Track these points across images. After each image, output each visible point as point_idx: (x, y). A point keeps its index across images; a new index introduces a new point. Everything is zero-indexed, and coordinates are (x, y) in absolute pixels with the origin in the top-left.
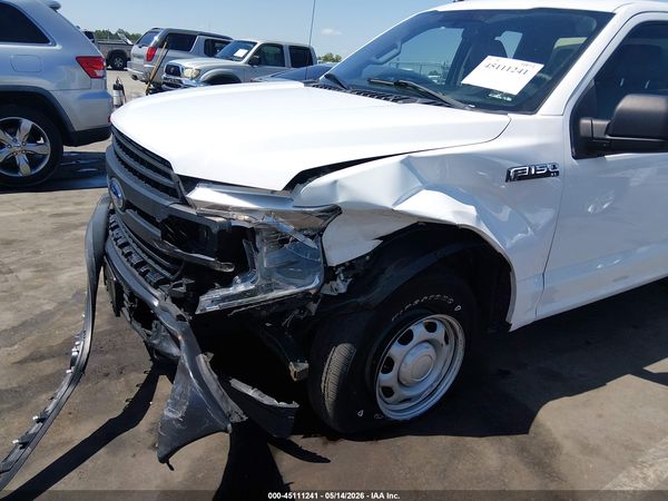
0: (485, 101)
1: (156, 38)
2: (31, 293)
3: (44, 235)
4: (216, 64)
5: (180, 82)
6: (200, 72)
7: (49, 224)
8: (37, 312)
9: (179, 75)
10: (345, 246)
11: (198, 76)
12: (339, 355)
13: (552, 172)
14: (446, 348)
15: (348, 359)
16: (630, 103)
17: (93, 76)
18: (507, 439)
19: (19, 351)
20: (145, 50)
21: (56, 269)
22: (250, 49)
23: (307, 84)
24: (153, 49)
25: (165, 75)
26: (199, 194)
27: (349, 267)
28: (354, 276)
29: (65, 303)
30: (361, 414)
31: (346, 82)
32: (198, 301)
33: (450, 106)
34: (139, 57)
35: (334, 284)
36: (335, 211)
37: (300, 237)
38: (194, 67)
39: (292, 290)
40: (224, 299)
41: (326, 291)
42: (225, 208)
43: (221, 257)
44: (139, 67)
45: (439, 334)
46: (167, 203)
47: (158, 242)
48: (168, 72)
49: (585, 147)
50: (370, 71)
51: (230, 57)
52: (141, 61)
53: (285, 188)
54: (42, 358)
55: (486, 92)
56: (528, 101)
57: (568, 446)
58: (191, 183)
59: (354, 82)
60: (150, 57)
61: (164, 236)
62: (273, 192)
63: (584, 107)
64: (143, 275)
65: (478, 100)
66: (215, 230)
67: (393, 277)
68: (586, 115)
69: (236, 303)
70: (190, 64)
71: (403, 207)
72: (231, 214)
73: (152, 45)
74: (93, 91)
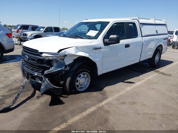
0: (90, 38)
1: (19, 27)
2: (5, 81)
3: (3, 72)
4: (35, 33)
5: (27, 37)
6: (32, 35)
7: (4, 70)
8: (8, 84)
9: (26, 36)
10: (68, 62)
11: (31, 36)
12: (69, 80)
13: (100, 48)
14: (87, 79)
15: (70, 80)
16: (111, 36)
17: (10, 37)
18: (98, 92)
19: (7, 90)
20: (16, 30)
21: (9, 77)
22: (44, 29)
23: (59, 36)
24: (18, 30)
25: (22, 36)
26: (43, 55)
27: (69, 65)
28: (70, 66)
29: (13, 82)
30: (74, 90)
31: (67, 36)
32: (44, 72)
33: (84, 39)
34: (14, 32)
35: (67, 68)
36: (66, 55)
37: (60, 61)
38: (30, 34)
39: (60, 69)
40: (49, 72)
41: (66, 69)
42: (48, 56)
43: (48, 65)
44: (15, 34)
45: (86, 76)
46: (38, 57)
47: (36, 64)
48: (23, 35)
49: (106, 44)
50: (71, 33)
51: (39, 30)
52: (15, 33)
53: (58, 52)
54: (12, 90)
55: (90, 36)
56: (96, 37)
57: (108, 92)
58: (42, 53)
59: (68, 35)
60: (17, 32)
61: (37, 63)
62: (56, 53)
63: (105, 38)
64: (33, 71)
65: (89, 38)
66: (46, 60)
67: (76, 66)
68: (105, 39)
69: (51, 72)
70: (29, 33)
71: (77, 54)
72: (49, 58)
73: (18, 29)
74: (10, 41)
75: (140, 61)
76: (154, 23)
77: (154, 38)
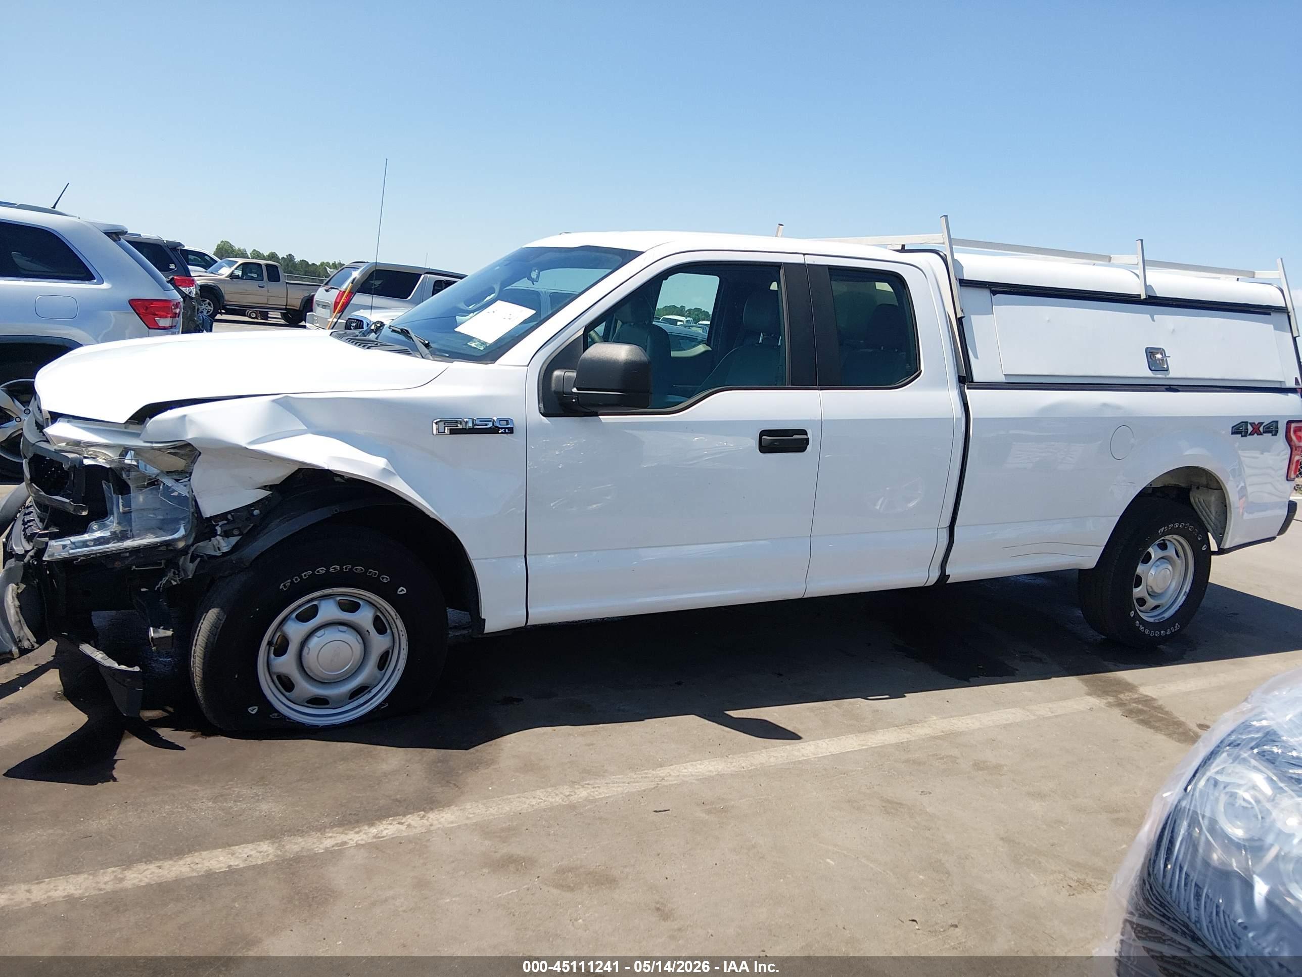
12: (207, 623)
13: (495, 430)
14: (376, 640)
15: (214, 626)
17: (154, 326)
18: (431, 752)
26: (57, 429)
28: (243, 532)
30: (253, 711)
32: (47, 546)
35: (213, 542)
36: (191, 449)
40: (75, 546)
41: (204, 549)
42: (79, 443)
43: (75, 499)
45: (364, 618)
49: (557, 402)
53: (129, 422)
55: (466, 339)
58: (53, 417)
62: (116, 424)
66: (70, 468)
68: (562, 368)
69: (85, 549)
73: (344, 287)
75: (943, 576)
76: (1134, 287)
77: (1105, 405)
